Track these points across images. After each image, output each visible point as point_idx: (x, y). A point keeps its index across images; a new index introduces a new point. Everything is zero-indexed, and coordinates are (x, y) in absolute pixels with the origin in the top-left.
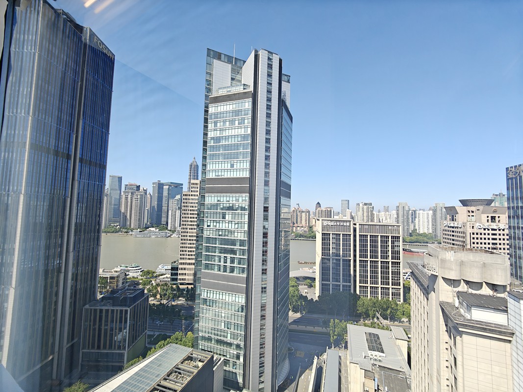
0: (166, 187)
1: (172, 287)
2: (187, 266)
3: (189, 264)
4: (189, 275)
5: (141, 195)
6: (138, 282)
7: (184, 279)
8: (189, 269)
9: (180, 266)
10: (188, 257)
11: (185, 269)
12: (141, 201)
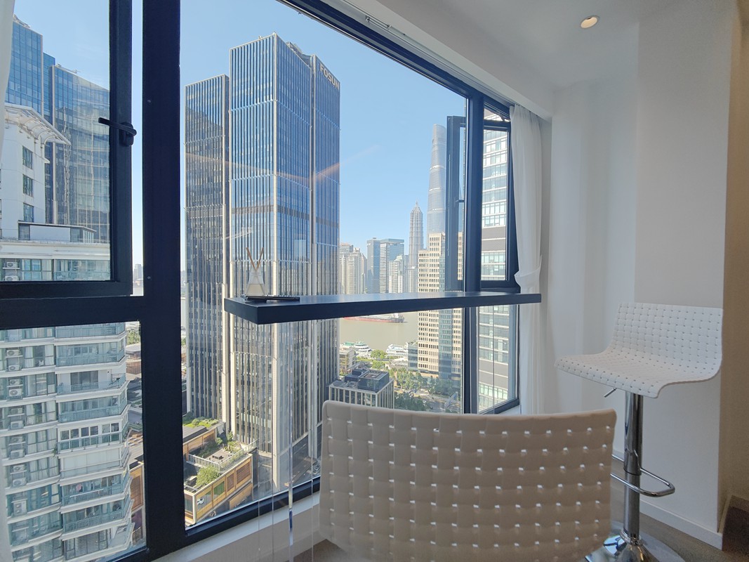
0: (383, 246)
1: (411, 374)
2: (429, 350)
3: (431, 347)
4: (432, 361)
5: (355, 257)
6: (369, 364)
7: (426, 366)
8: (431, 354)
9: (420, 349)
10: (429, 337)
11: (426, 353)
12: (356, 265)
